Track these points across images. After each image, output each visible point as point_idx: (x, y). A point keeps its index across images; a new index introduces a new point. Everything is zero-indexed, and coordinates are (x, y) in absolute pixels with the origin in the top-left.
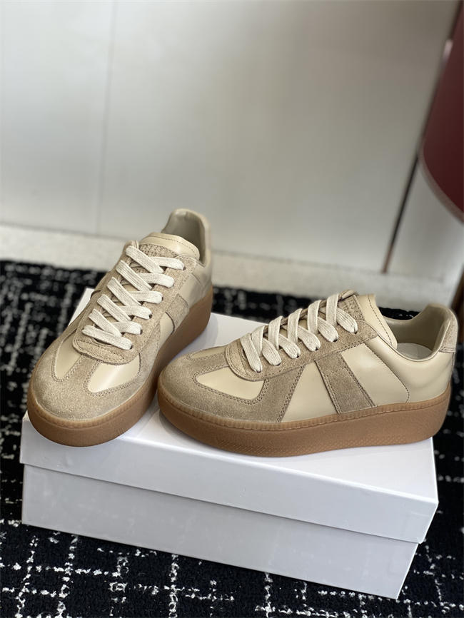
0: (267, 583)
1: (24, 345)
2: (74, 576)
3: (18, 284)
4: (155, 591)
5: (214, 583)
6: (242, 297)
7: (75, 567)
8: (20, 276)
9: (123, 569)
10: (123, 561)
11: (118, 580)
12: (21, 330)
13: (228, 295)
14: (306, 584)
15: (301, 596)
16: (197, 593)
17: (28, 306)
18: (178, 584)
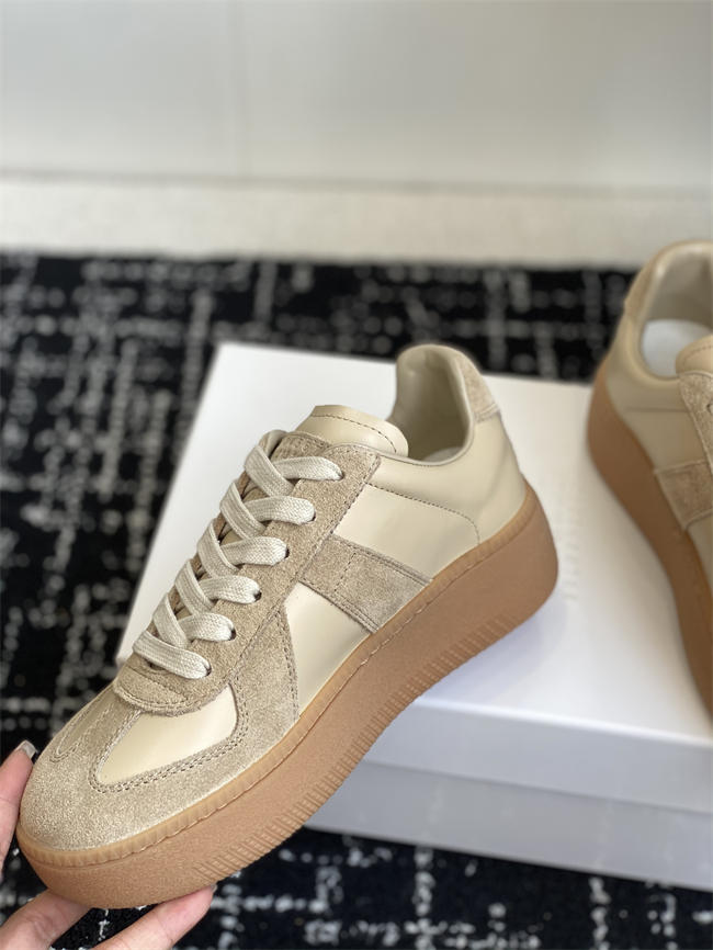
0: (598, 905)
1: (128, 434)
2: (243, 915)
3: (110, 302)
4: (391, 937)
5: (498, 910)
6: (520, 285)
7: (244, 895)
8: (114, 285)
9: (331, 893)
10: (329, 877)
11: (324, 917)
12: (120, 402)
13: (493, 282)
14: (670, 901)
15: (663, 926)
16: (470, 937)
17: (130, 350)
18: (434, 918)
